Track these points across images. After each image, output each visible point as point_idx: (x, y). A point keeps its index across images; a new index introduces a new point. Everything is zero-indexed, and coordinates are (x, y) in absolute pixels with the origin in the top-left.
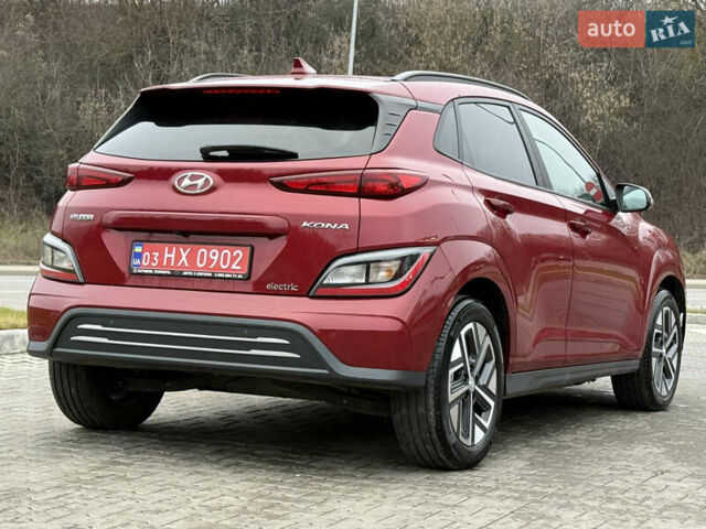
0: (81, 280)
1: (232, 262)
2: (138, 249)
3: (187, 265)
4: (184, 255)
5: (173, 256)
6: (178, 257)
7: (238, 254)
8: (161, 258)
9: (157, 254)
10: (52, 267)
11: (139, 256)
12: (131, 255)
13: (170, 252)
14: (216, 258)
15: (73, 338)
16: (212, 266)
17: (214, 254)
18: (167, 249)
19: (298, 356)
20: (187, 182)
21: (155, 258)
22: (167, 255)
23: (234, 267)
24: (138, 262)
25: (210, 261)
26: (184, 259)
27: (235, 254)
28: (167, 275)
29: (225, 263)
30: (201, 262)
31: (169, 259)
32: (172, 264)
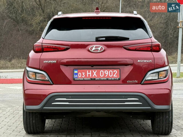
0: (52, 83)
1: (113, 75)
2: (76, 72)
3: (96, 76)
4: (95, 73)
5: (90, 73)
6: (93, 74)
7: (115, 72)
8: (86, 74)
9: (84, 73)
10: (36, 79)
11: (77, 74)
12: (73, 74)
13: (89, 72)
14: (107, 73)
15: (52, 104)
16: (106, 76)
17: (106, 72)
18: (88, 71)
19: (142, 104)
20: (94, 49)
21: (83, 74)
22: (88, 73)
23: (114, 76)
24: (77, 76)
25: (105, 75)
26: (95, 74)
27: (114, 72)
28: (89, 80)
29: (111, 75)
30: (102, 75)
31: (89, 75)
32: (91, 76)
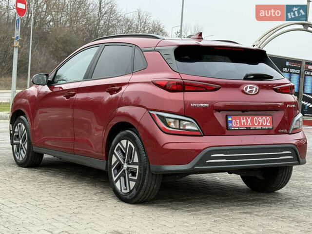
0: (203, 135)
1: (267, 123)
2: (230, 119)
3: (251, 124)
4: (249, 120)
5: (245, 121)
6: (247, 121)
8: (240, 122)
9: (238, 121)
10: (179, 129)
11: (231, 122)
12: (227, 122)
13: (243, 120)
14: (261, 121)
15: (207, 161)
16: (260, 124)
17: (260, 119)
18: (242, 118)
19: (292, 157)
20: (248, 90)
22: (242, 121)
23: (268, 124)
24: (231, 124)
25: (259, 122)
26: (249, 122)
27: (267, 119)
28: (244, 129)
29: (264, 123)
30: (256, 123)
32: (245, 124)
